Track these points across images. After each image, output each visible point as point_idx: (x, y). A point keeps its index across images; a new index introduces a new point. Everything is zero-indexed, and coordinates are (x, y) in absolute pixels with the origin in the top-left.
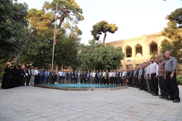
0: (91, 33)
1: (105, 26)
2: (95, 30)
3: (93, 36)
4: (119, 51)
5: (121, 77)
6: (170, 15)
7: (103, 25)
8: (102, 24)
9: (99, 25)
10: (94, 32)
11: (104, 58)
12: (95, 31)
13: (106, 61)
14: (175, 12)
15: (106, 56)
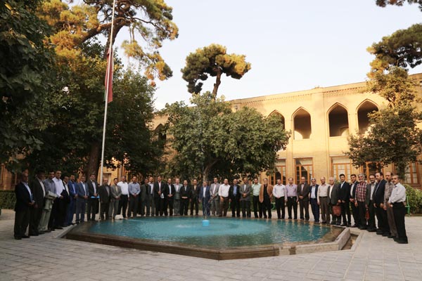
0: (182, 74)
1: (220, 59)
2: (194, 67)
3: (188, 83)
4: (274, 125)
5: (316, 199)
6: (380, 43)
7: (215, 55)
8: (212, 54)
9: (205, 56)
10: (190, 72)
11: (239, 143)
12: (192, 69)
13: (245, 151)
14: (393, 36)
15: (243, 137)
